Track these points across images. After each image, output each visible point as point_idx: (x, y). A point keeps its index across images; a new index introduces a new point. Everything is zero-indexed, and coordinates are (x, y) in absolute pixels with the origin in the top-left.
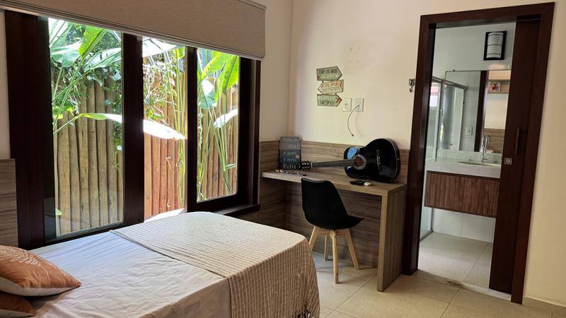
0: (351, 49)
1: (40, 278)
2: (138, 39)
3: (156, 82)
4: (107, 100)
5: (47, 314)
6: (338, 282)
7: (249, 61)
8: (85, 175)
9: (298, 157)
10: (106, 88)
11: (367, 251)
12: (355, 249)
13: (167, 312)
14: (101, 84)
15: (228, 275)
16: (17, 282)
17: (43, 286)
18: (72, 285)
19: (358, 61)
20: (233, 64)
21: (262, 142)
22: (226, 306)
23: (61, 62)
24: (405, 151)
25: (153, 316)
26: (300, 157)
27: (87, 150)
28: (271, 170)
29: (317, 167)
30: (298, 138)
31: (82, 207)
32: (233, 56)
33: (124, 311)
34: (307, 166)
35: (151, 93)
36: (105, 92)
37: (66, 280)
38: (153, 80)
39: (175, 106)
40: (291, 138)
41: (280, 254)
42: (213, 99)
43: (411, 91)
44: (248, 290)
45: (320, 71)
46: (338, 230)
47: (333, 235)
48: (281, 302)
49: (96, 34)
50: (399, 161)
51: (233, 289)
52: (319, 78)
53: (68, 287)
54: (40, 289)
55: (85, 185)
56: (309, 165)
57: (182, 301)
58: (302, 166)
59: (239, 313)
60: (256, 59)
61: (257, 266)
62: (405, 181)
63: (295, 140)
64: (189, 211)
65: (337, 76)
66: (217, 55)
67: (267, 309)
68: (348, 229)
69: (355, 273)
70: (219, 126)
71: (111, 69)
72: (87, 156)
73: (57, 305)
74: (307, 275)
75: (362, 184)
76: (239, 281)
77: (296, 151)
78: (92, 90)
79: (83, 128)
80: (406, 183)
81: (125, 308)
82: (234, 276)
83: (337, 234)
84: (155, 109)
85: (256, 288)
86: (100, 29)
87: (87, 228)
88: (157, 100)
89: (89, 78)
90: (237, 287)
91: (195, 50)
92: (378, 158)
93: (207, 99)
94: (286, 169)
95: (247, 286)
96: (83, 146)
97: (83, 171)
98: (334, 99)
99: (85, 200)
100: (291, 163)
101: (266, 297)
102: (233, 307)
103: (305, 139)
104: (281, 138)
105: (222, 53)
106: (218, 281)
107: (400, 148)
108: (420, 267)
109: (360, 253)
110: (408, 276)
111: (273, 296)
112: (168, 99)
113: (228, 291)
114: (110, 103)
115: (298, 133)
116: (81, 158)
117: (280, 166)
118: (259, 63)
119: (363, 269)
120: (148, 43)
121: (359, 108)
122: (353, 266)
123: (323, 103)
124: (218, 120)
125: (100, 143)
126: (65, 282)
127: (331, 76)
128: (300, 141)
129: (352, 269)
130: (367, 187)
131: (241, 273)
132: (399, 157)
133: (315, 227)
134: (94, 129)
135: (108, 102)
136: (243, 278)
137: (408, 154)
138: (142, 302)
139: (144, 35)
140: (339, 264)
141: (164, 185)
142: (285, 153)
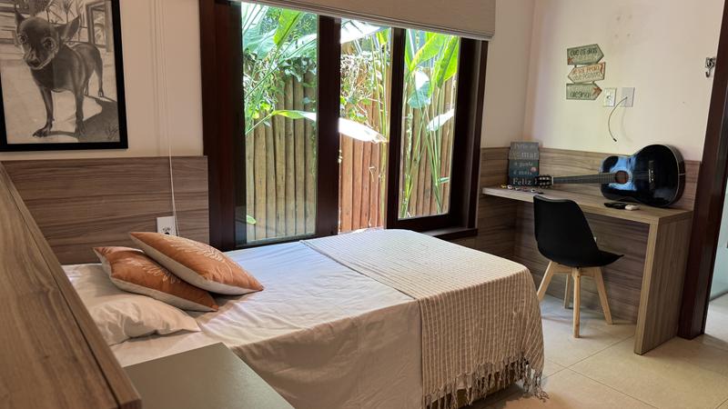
0: (618, 19)
1: (223, 274)
2: (336, 22)
3: (360, 76)
4: (306, 98)
5: (229, 311)
6: (578, 336)
7: (473, 42)
8: (281, 183)
9: (534, 169)
10: (305, 84)
11: (627, 302)
12: (608, 297)
13: (346, 325)
14: (300, 79)
15: (420, 297)
16: (200, 273)
17: (226, 282)
18: (255, 288)
19: (629, 35)
20: (452, 48)
21: (484, 149)
22: (415, 332)
23: (256, 53)
24: (693, 163)
25: (331, 327)
26: (538, 169)
27: (284, 154)
28: (496, 185)
29: (561, 182)
30: (537, 144)
31: (277, 218)
32: (453, 36)
33: (302, 318)
34: (546, 181)
35: (354, 90)
36: (305, 89)
37: (250, 282)
38: (357, 74)
39: (381, 105)
40: (527, 143)
41: (489, 283)
42: (427, 95)
43: (708, 76)
44: (443, 319)
45: (573, 52)
46: (584, 269)
47: (575, 274)
48: (488, 341)
49: (292, 18)
50: (683, 178)
51: (425, 314)
52: (570, 62)
53: (251, 288)
54: (223, 285)
55: (282, 194)
56: (550, 181)
57: (363, 317)
58: (538, 181)
59: (432, 343)
60: (481, 39)
61: (457, 293)
62: (691, 206)
63: (532, 147)
64: (388, 228)
65: (596, 57)
66: (432, 37)
67: (468, 346)
68: (598, 268)
69: (606, 326)
70: (432, 129)
71: (310, 61)
72: (284, 161)
73: (239, 304)
74: (526, 314)
75: (623, 208)
76: (433, 306)
77: (531, 161)
78: (291, 87)
79: (281, 129)
80: (692, 209)
81: (303, 315)
82: (427, 300)
83: (581, 273)
84: (358, 108)
85: (455, 319)
86: (297, 12)
87: (282, 236)
88: (361, 98)
89: (287, 72)
90: (430, 313)
91: (403, 32)
92: (650, 172)
93: (419, 95)
94: (517, 185)
95: (443, 313)
96: (280, 150)
97: (279, 177)
98: (591, 89)
99: (281, 211)
100: (524, 177)
101: (468, 331)
102: (424, 335)
103: (546, 145)
104: (512, 144)
105: (439, 34)
106: (407, 301)
107: (686, 158)
108: (708, 330)
109: (615, 303)
110: (686, 340)
111: (476, 334)
112: (374, 97)
113: (418, 315)
114: (309, 101)
115: (536, 137)
116: (278, 164)
117: (508, 181)
118: (485, 44)
119: (616, 324)
120: (348, 25)
121: (628, 100)
122: (604, 318)
123: (574, 95)
124: (431, 124)
125: (298, 147)
126: (247, 282)
127: (588, 57)
128: (539, 148)
129: (602, 322)
130: (629, 212)
131: (435, 297)
132: (683, 170)
133: (551, 262)
134: (292, 131)
135: (307, 101)
136: (437, 304)
137: (698, 167)
138: (321, 312)
139: (343, 16)
140: (582, 315)
141: (366, 199)
142: (516, 164)
